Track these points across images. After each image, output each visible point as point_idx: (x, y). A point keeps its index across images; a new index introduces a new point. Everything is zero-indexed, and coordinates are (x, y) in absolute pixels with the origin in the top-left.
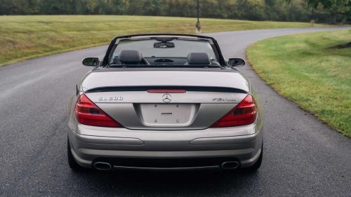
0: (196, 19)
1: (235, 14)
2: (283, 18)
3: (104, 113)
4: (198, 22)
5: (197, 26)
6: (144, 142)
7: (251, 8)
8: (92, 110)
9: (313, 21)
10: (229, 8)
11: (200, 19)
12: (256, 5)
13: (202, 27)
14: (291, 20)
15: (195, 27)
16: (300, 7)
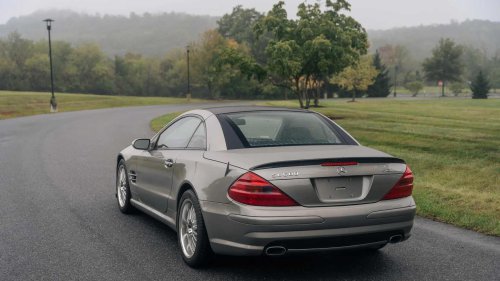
0: (50, 94)
1: (77, 86)
2: (139, 93)
3: (280, 191)
4: (53, 97)
5: (52, 102)
6: (324, 219)
7: (97, 79)
8: (265, 189)
9: (189, 95)
10: (67, 79)
11: (55, 94)
12: (104, 75)
13: (59, 104)
14: (148, 94)
15: (49, 104)
16: (159, 77)
